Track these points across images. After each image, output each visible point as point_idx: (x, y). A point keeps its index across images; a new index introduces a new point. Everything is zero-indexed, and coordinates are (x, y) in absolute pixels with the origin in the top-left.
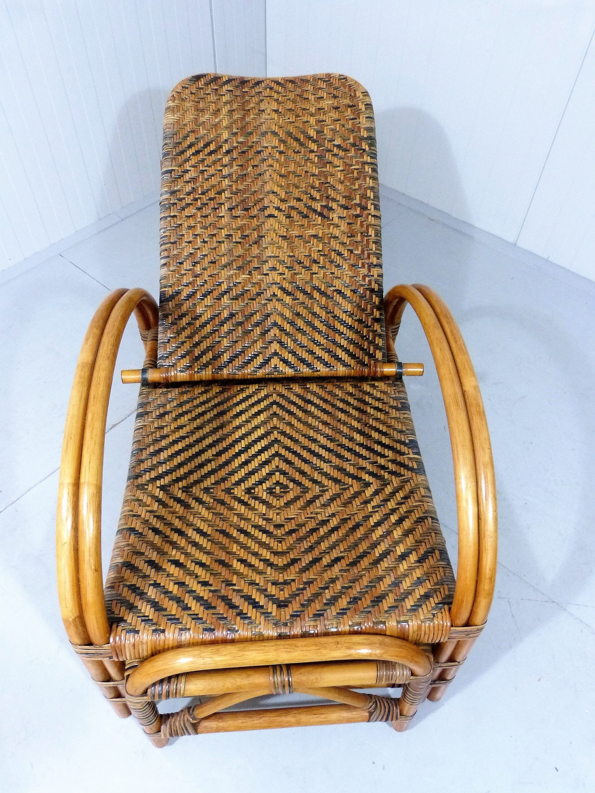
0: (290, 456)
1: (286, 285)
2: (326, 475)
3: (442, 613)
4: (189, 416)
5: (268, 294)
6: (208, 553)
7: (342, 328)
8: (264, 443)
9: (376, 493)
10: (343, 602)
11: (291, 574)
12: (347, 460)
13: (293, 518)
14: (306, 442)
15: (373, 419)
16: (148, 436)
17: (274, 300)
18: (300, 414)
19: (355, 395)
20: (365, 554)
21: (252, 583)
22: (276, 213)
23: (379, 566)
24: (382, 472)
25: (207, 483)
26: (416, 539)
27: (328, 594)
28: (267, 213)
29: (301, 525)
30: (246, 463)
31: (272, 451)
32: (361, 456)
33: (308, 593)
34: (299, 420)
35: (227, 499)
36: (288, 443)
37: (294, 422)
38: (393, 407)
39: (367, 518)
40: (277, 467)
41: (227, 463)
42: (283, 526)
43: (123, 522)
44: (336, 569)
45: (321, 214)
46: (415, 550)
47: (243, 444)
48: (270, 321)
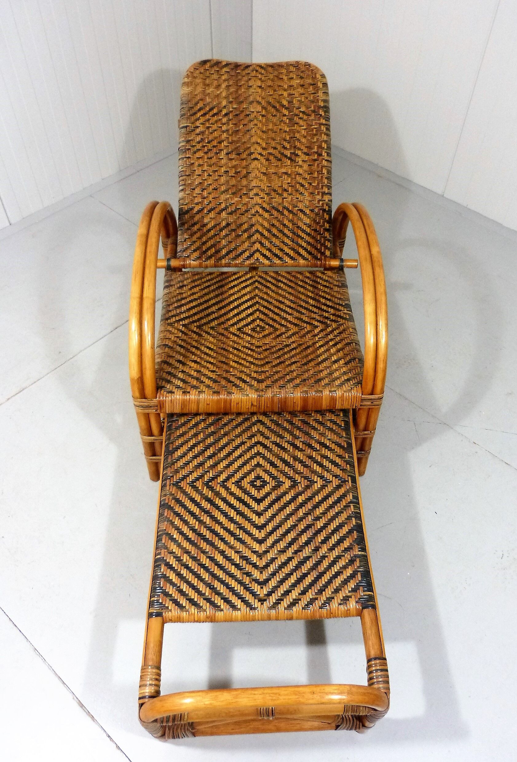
0: (266, 311)
1: (265, 205)
2: (290, 322)
3: (357, 388)
4: (200, 287)
5: (253, 211)
6: (214, 358)
7: (303, 235)
8: (249, 304)
9: (322, 331)
10: (298, 381)
11: (266, 368)
12: (304, 314)
13: (268, 343)
14: (277, 304)
15: (322, 292)
16: (173, 298)
17: (257, 215)
18: (273, 288)
19: (311, 278)
20: (312, 360)
21: (242, 372)
22: (259, 157)
23: (320, 365)
24: (326, 320)
25: (213, 324)
26: (345, 353)
27: (288, 377)
28: (253, 157)
29: (273, 347)
30: (238, 314)
31: (255, 308)
32: (313, 312)
33: (276, 377)
34: (273, 291)
35: (226, 333)
36: (266, 304)
37: (270, 292)
38: (336, 285)
39: (314, 343)
40: (258, 317)
41: (225, 314)
42: (261, 347)
43: (160, 341)
44: (294, 367)
45: (290, 159)
46: (343, 358)
47: (236, 304)
48: (254, 229)
